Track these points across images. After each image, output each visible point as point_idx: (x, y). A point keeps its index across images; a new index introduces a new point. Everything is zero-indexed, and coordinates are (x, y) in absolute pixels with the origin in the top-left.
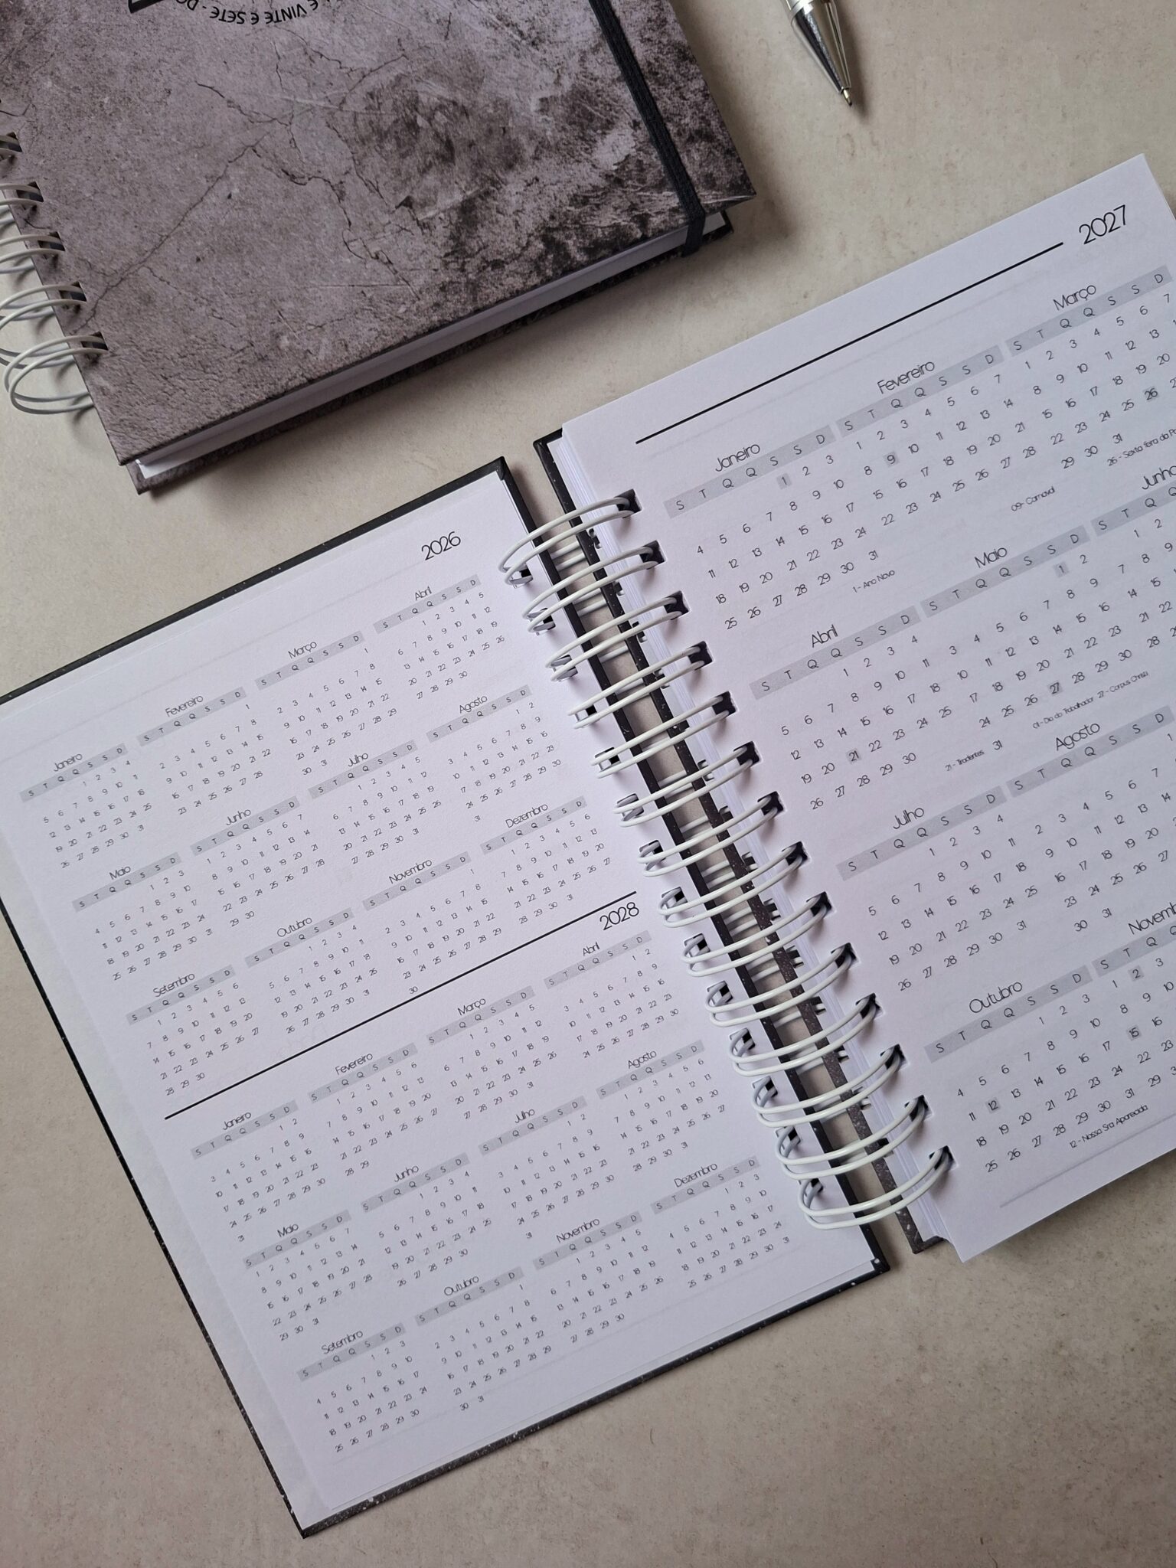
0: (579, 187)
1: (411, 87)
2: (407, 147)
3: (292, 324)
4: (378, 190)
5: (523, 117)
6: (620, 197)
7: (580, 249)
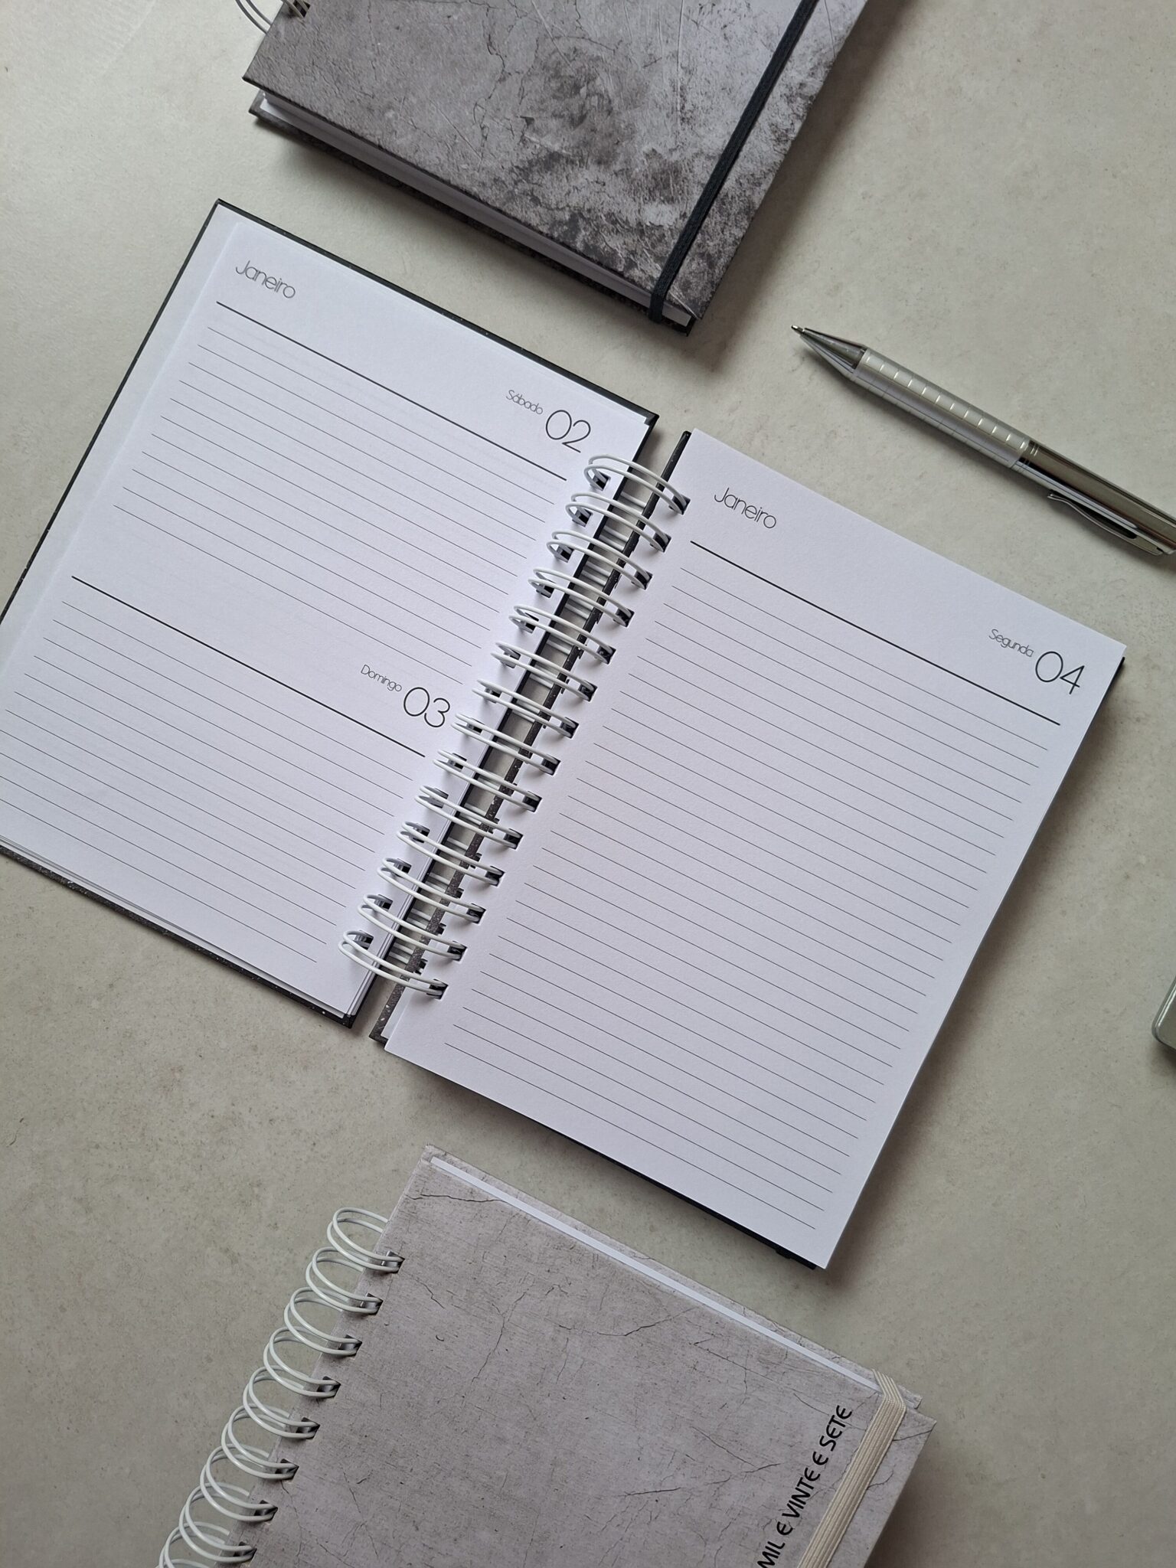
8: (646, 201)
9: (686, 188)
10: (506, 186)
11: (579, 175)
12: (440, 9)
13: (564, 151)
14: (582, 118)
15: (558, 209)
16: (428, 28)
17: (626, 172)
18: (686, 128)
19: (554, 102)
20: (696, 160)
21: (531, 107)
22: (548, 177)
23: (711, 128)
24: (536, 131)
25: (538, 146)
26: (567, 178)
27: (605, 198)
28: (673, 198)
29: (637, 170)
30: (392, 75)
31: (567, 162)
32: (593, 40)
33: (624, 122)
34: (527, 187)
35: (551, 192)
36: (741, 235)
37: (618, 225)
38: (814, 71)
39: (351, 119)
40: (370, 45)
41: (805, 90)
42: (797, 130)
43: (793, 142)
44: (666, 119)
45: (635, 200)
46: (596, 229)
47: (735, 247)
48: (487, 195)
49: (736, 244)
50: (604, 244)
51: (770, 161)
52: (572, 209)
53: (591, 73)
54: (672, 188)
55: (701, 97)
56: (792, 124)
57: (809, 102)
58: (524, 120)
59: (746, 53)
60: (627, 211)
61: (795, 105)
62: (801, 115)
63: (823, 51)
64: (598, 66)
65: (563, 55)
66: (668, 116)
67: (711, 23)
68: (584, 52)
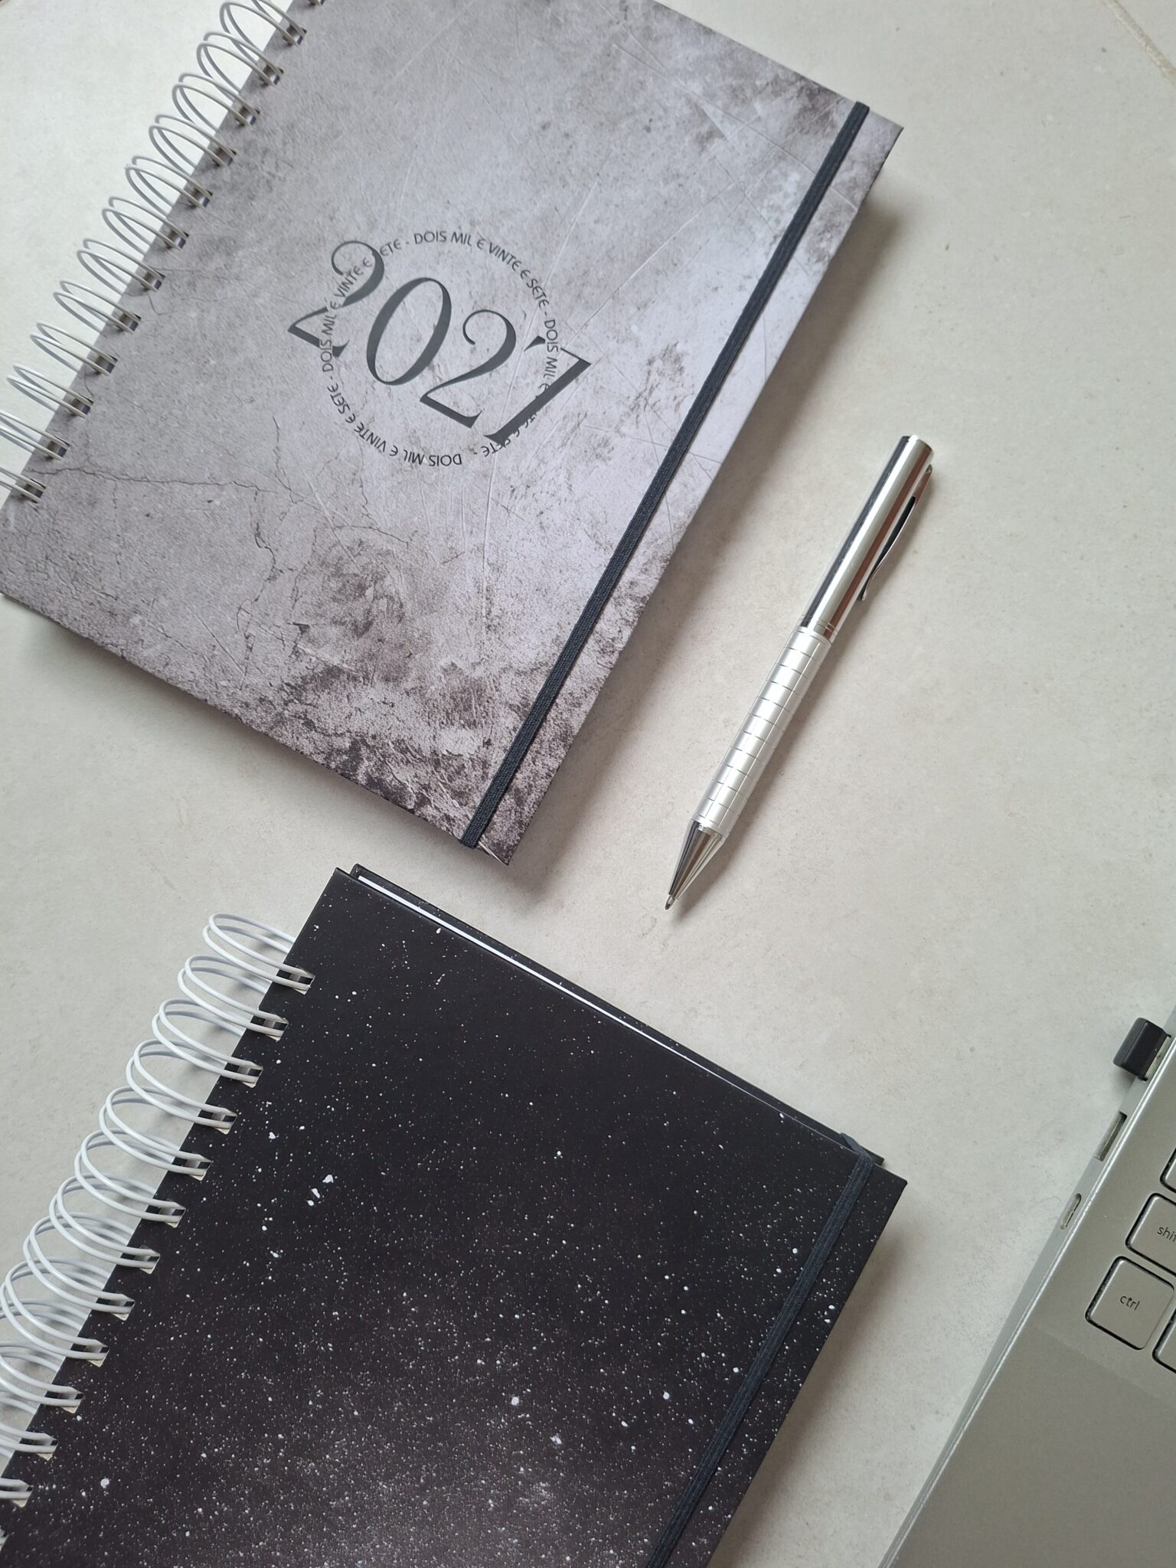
0: (411, 738)
1: (389, 566)
2: (343, 597)
3: (153, 615)
4: (296, 601)
5: (430, 661)
6: (427, 773)
7: (367, 774)
8: (443, 726)
9: (491, 709)
10: (275, 708)
11: (363, 694)
12: (200, 492)
13: (345, 665)
14: (368, 625)
15: (336, 734)
16: (184, 515)
17: (419, 691)
18: (493, 638)
19: (334, 605)
20: (503, 676)
21: (307, 612)
22: (324, 696)
23: (522, 638)
24: (311, 641)
25: (314, 659)
26: (348, 697)
27: (393, 721)
28: (475, 721)
29: (433, 688)
30: (140, 572)
31: (348, 679)
32: (383, 530)
33: (418, 630)
34: (300, 708)
35: (329, 715)
36: (556, 765)
37: (409, 754)
38: (647, 567)
39: (89, 625)
40: (115, 536)
41: (636, 590)
42: (625, 639)
43: (621, 653)
44: (469, 627)
45: (429, 723)
46: (382, 759)
47: (549, 780)
48: (251, 718)
49: (550, 776)
50: (392, 777)
51: (592, 677)
52: (353, 734)
53: (380, 570)
54: (474, 710)
55: (512, 600)
56: (620, 631)
57: (641, 605)
58: (297, 627)
59: (566, 546)
60: (419, 737)
61: (623, 609)
62: (631, 620)
63: (660, 542)
64: (388, 562)
65: (345, 548)
66: (471, 624)
67: (525, 509)
68: (372, 545)
